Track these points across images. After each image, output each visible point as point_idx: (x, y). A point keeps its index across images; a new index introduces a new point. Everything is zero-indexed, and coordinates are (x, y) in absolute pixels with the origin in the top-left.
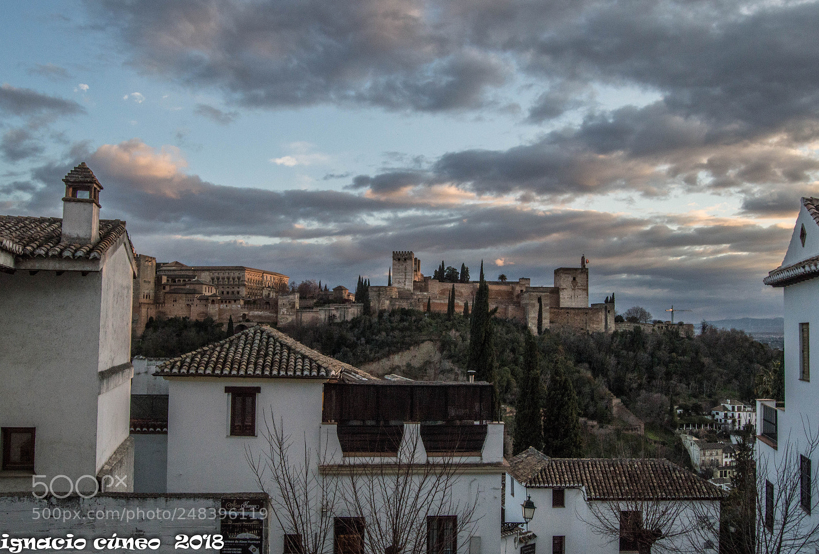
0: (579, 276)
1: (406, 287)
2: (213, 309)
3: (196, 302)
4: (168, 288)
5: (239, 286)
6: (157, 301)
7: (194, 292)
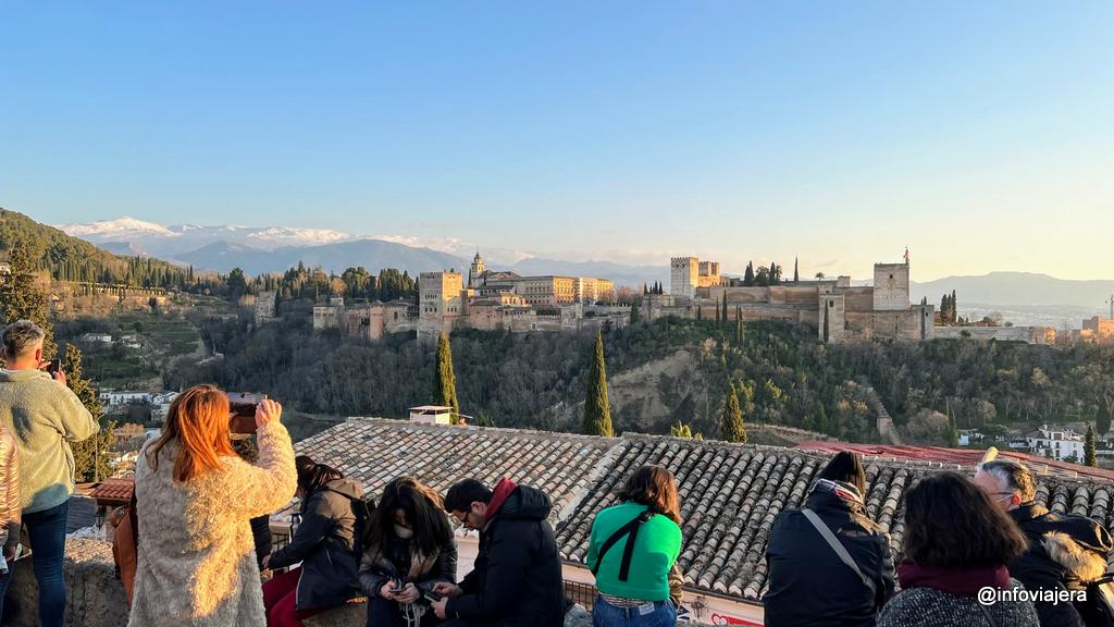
0: (897, 273)
1: (685, 294)
2: (507, 321)
3: (494, 313)
4: (473, 301)
5: (548, 295)
6: (464, 313)
7: (495, 303)
